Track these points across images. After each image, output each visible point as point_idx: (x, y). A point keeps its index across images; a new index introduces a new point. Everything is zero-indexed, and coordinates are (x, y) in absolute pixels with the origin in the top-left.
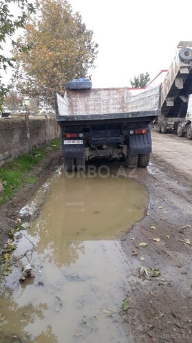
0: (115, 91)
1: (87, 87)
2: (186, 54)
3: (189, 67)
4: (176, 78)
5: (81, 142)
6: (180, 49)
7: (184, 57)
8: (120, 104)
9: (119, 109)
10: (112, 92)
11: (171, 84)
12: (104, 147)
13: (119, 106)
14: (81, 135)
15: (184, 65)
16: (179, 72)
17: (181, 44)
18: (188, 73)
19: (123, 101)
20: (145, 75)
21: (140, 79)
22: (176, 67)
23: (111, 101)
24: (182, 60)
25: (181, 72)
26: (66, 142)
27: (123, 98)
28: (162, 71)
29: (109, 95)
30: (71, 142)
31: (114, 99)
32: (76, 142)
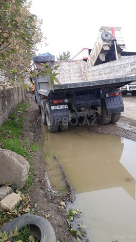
0: (74, 63)
1: (52, 59)
2: (106, 35)
3: (109, 45)
4: (100, 53)
5: (66, 107)
6: (102, 32)
7: (105, 38)
8: (78, 73)
9: (79, 77)
10: (71, 63)
11: (96, 58)
12: (82, 109)
13: (78, 75)
14: (66, 101)
15: (106, 44)
16: (103, 49)
17: (102, 29)
18: (109, 49)
19: (81, 70)
20: (67, 53)
21: (63, 55)
22: (100, 45)
23: (72, 71)
24: (104, 40)
25: (104, 49)
26: (53, 108)
27: (81, 68)
28: (84, 49)
29: (69, 66)
30: (57, 107)
31: (74, 69)
32: (62, 107)
